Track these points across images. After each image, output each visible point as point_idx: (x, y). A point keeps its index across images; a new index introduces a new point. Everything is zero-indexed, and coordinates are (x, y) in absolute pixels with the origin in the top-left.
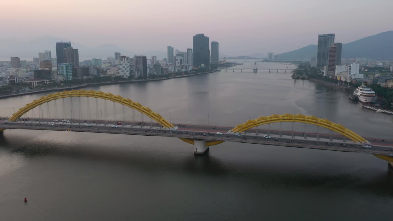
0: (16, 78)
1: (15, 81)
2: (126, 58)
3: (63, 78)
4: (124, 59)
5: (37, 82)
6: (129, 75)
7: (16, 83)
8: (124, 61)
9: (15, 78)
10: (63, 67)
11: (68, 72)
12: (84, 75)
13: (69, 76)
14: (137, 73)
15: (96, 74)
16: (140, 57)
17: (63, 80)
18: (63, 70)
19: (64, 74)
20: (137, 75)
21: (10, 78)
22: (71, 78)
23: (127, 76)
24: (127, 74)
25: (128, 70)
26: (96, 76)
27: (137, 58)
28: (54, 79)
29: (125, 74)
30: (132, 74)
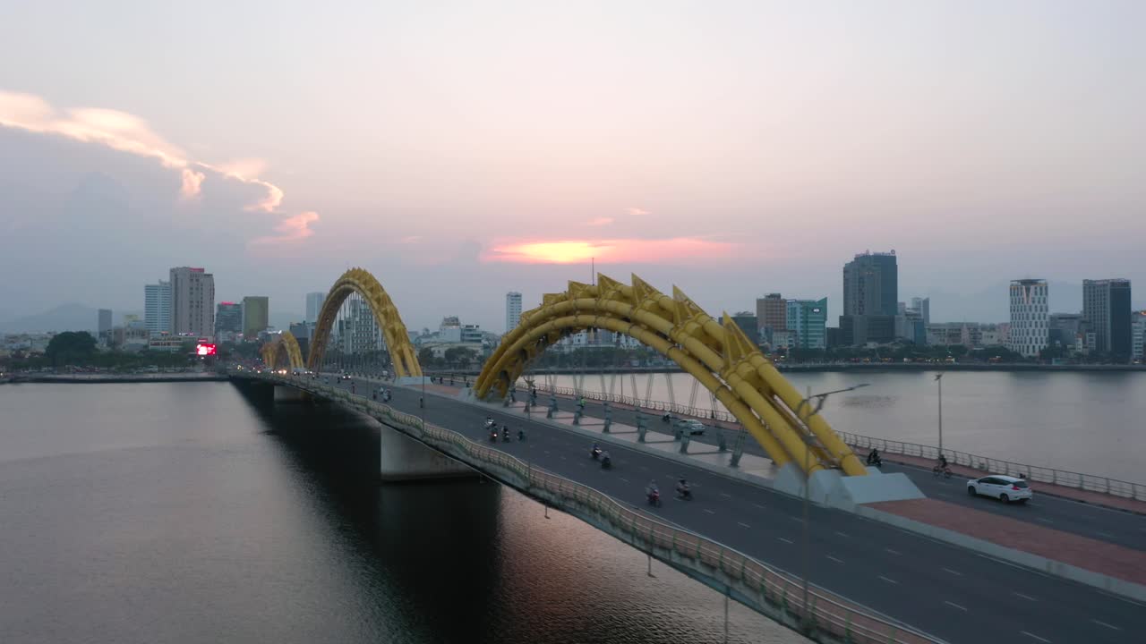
2: (1032, 287)
3: (790, 341)
4: (1028, 290)
6: (1044, 345)
8: (1028, 295)
10: (795, 308)
11: (810, 325)
12: (870, 339)
13: (813, 336)
14: (1081, 340)
15: (911, 336)
16: (1103, 284)
17: (790, 346)
18: (795, 318)
19: (796, 332)
20: (1081, 346)
22: (819, 343)
23: (1037, 348)
24: (1035, 341)
25: (1042, 326)
26: (911, 342)
27: (1091, 288)
28: (766, 343)
29: (1028, 341)
30: (1058, 342)
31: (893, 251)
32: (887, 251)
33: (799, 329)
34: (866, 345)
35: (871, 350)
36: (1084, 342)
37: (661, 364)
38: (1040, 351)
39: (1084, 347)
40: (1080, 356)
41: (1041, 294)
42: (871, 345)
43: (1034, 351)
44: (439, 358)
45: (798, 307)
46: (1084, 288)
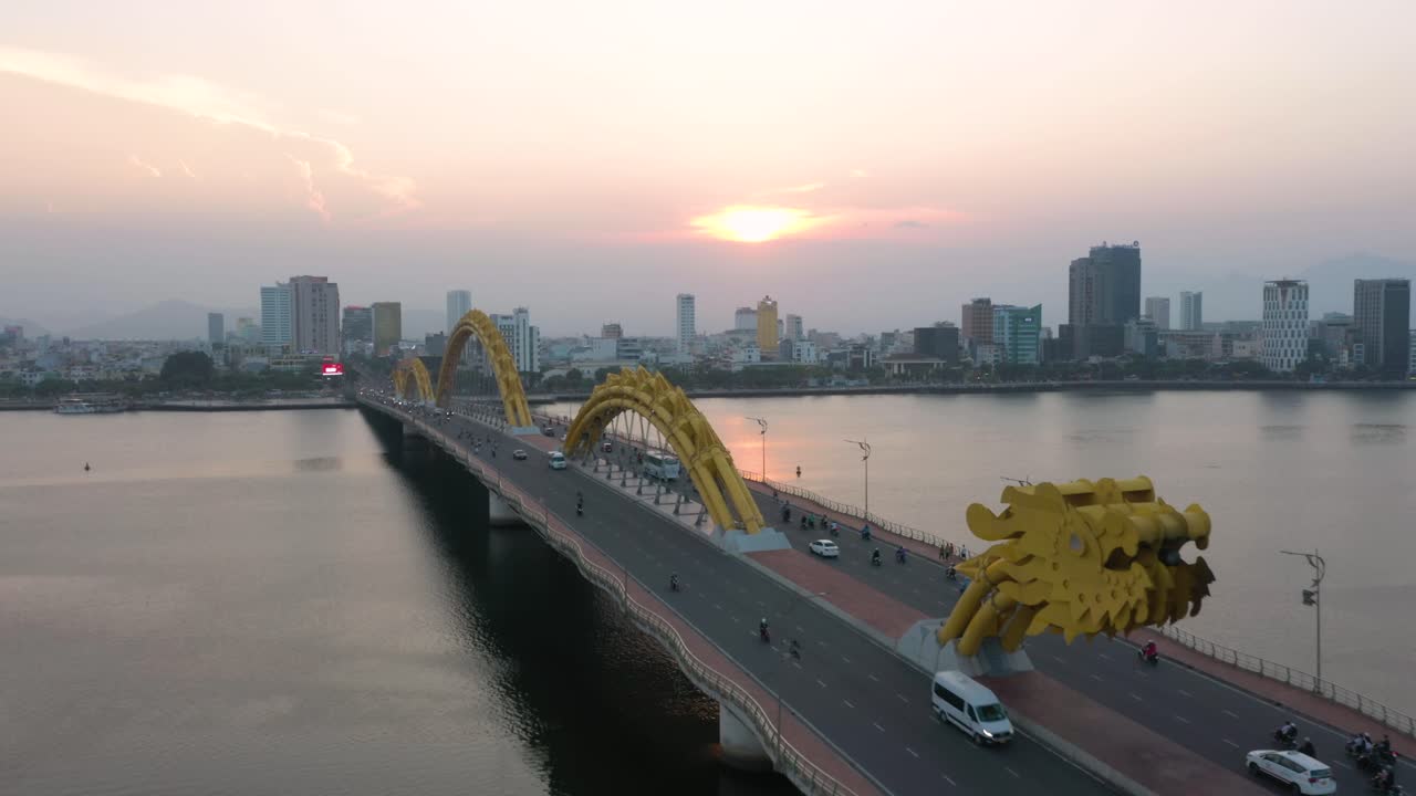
0: (868, 353)
1: (862, 359)
2: (1290, 290)
3: (996, 356)
4: (1284, 293)
5: (905, 365)
6: (1302, 358)
7: (865, 365)
8: (1284, 300)
9: (865, 352)
10: (1003, 317)
11: (1020, 336)
12: (1092, 353)
13: (1024, 350)
14: (1346, 352)
15: (1141, 350)
16: (1375, 284)
17: (995, 361)
18: (1003, 328)
19: (1003, 344)
20: (1347, 360)
21: (856, 353)
22: (1031, 358)
23: (1293, 363)
24: (1290, 354)
25: (1299, 335)
26: (1141, 356)
27: (1364, 290)
28: (970, 358)
29: (1282, 353)
30: (1318, 355)
31: (1136, 243)
32: (1128, 242)
33: (1007, 341)
34: (1088, 359)
35: (1094, 365)
36: (1350, 355)
37: (843, 384)
38: (1297, 365)
39: (1349, 361)
40: (1344, 373)
41: (1300, 298)
42: (1094, 360)
43: (1289, 366)
44: (589, 379)
45: (1007, 315)
46: (1356, 290)
